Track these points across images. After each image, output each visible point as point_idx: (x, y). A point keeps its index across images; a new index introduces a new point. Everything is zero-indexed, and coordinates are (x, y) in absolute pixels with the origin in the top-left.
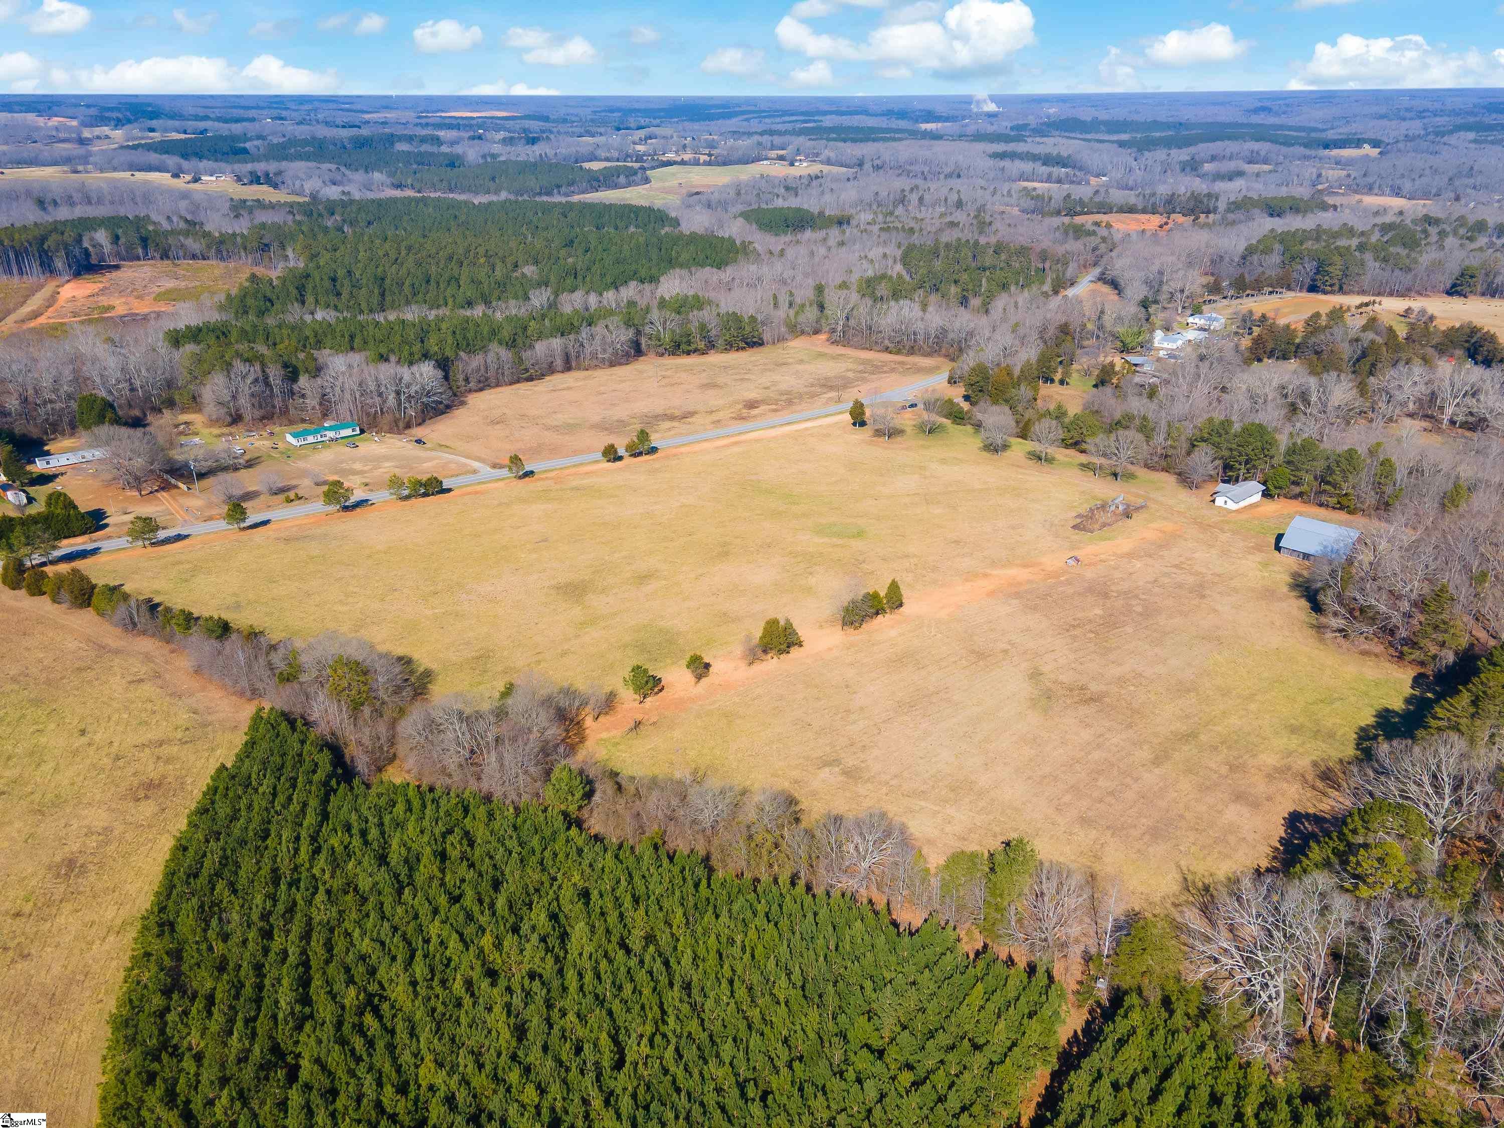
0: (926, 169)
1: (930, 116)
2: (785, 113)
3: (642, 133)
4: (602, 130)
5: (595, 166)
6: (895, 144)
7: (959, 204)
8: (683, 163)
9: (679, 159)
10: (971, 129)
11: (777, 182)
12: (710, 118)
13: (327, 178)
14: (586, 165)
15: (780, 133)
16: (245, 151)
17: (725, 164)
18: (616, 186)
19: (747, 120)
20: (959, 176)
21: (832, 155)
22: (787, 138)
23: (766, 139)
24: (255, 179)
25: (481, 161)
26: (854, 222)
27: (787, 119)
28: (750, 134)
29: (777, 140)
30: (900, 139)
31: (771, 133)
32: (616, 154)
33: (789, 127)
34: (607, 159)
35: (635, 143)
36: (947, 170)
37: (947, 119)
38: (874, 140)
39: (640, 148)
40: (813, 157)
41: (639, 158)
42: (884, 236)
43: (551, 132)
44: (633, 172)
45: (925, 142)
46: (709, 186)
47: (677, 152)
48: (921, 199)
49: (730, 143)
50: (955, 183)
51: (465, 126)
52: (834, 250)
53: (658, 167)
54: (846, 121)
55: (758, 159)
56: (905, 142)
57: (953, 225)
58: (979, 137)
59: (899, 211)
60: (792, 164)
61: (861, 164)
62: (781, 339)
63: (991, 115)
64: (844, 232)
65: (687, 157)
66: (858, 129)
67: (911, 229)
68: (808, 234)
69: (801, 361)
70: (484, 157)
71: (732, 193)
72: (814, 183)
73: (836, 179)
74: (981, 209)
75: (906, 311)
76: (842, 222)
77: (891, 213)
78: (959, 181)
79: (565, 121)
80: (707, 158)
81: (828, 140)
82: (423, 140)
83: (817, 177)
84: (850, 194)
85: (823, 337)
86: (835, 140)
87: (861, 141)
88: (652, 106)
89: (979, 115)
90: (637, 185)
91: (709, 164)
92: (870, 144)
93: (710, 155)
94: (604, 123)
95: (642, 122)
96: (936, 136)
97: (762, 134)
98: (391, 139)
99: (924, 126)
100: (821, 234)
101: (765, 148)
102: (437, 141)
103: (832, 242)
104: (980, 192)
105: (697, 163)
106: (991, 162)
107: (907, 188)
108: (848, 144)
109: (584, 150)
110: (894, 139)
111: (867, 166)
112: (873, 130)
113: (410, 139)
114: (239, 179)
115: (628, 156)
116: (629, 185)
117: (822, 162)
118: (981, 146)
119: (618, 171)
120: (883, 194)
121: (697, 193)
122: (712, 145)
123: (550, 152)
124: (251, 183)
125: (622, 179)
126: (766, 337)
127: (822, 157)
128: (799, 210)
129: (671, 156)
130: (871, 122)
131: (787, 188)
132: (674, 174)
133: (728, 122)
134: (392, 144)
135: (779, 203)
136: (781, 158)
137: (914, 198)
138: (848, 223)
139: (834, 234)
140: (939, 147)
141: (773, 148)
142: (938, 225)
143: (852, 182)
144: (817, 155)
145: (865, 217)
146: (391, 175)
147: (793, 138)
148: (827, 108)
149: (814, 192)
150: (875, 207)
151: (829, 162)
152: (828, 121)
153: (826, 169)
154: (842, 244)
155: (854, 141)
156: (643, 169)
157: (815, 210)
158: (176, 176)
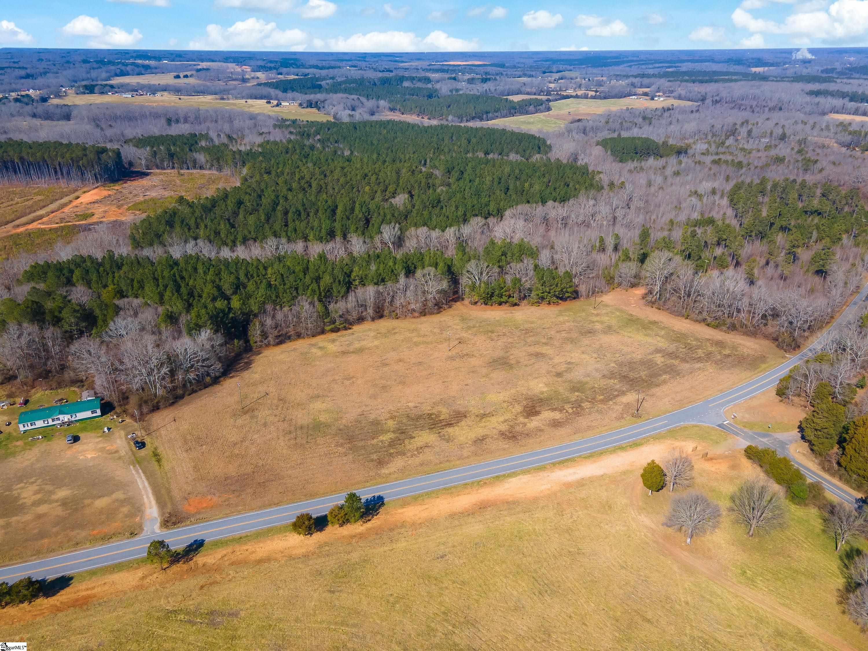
0: (754, 103)
1: (760, 62)
2: (657, 61)
3: (557, 76)
4: (533, 73)
5: (516, 98)
6: (732, 84)
7: (783, 137)
8: (577, 97)
9: (574, 94)
10: (790, 72)
11: (637, 113)
12: (606, 65)
13: (349, 104)
14: (510, 98)
15: (648, 76)
16: (320, 87)
17: (605, 98)
18: (527, 113)
19: (630, 66)
20: (781, 109)
21: (683, 93)
22: (652, 80)
23: (636, 81)
24: (310, 105)
25: (450, 93)
26: (690, 152)
27: (657, 65)
28: (627, 77)
29: (646, 81)
30: (736, 81)
31: (643, 76)
32: (534, 90)
33: (656, 71)
34: (528, 94)
35: (550, 82)
36: (771, 104)
37: (772, 65)
38: (716, 81)
39: (552, 85)
40: (669, 93)
41: (548, 93)
42: (715, 168)
43: (502, 74)
44: (540, 103)
45: (756, 83)
46: (589, 114)
47: (575, 90)
48: (750, 132)
49: (613, 82)
50: (776, 116)
51: (452, 70)
52: (670, 180)
53: (559, 99)
54: (698, 67)
55: (629, 95)
56: (739, 83)
57: (779, 160)
58: (798, 78)
59: (730, 141)
60: (652, 99)
61: (703, 100)
62: (594, 292)
63: (806, 62)
64: (680, 163)
65: (580, 93)
66: (705, 73)
67: (740, 163)
68: (651, 161)
69: (609, 330)
70: (451, 91)
71: (603, 121)
72: (666, 114)
73: (683, 111)
74: (803, 142)
75: (730, 284)
76: (680, 152)
77: (723, 143)
78: (781, 114)
79: (514, 67)
80: (593, 93)
81: (681, 81)
82: (420, 80)
83: (669, 109)
84: (690, 127)
85: (640, 291)
86: (687, 81)
87: (707, 82)
88: (572, 57)
89: (796, 61)
90: (542, 112)
91: (593, 97)
92: (712, 84)
93: (596, 91)
94: (537, 68)
95: (561, 67)
96: (764, 78)
97: (635, 77)
98: (402, 79)
99: (754, 70)
100: (661, 162)
101: (635, 87)
102: (428, 80)
103: (669, 171)
104: (800, 127)
105: (586, 97)
106: (808, 99)
107: (739, 122)
108: (697, 84)
109: (515, 87)
110: (731, 81)
111: (708, 101)
112: (715, 73)
113: (412, 79)
114: (300, 105)
115: (542, 91)
116: (536, 112)
117: (675, 98)
118: (799, 86)
119: (529, 103)
120: (718, 127)
121: (579, 120)
122: (600, 84)
123: (493, 89)
124: (307, 107)
125: (531, 108)
126: (583, 289)
127: (675, 94)
128: (647, 140)
129: (570, 92)
130: (715, 67)
131: (644, 118)
132: (568, 105)
133: (616, 68)
134: (402, 82)
135: (635, 132)
136: (646, 94)
137: (743, 131)
138: (686, 152)
139: (673, 160)
140: (767, 87)
141: (641, 86)
142: (764, 159)
143: (695, 115)
144: (672, 92)
145: (701, 146)
146: (390, 102)
147: (657, 80)
148: (686, 58)
149: (664, 122)
150: (709, 137)
151: (680, 98)
152: (685, 67)
153: (676, 103)
154: (677, 174)
155: (701, 82)
156: (549, 100)
157: (659, 140)
158: (269, 102)
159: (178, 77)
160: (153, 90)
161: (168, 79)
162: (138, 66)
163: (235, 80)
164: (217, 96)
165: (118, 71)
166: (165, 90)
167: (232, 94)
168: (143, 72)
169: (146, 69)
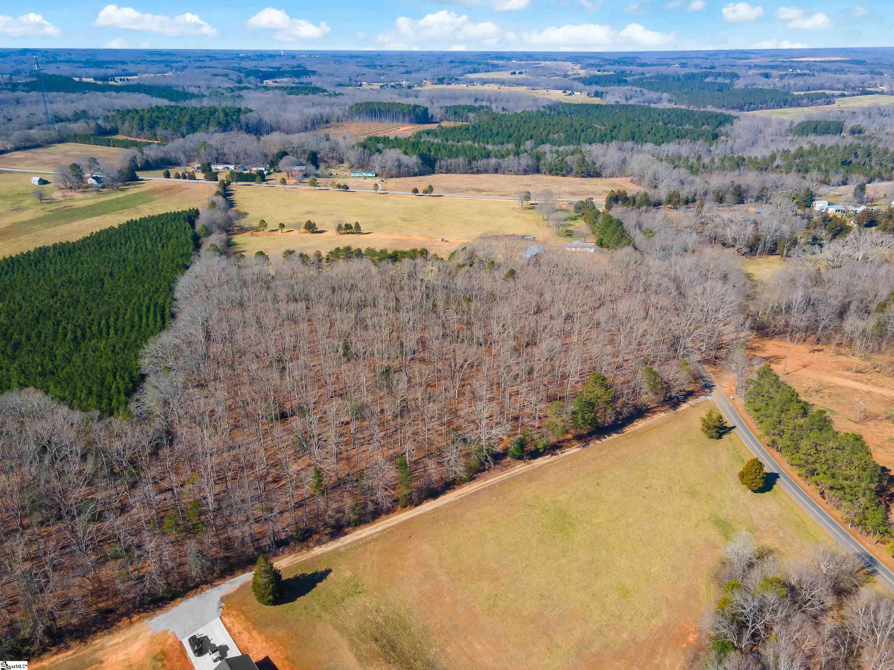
114: (589, 94)
158: (565, 92)
159: (514, 73)
160: (484, 82)
161: (505, 75)
162: (487, 64)
163: (559, 76)
164: (530, 88)
165: (472, 69)
166: (493, 83)
167: (541, 86)
168: (490, 70)
169: (495, 68)
